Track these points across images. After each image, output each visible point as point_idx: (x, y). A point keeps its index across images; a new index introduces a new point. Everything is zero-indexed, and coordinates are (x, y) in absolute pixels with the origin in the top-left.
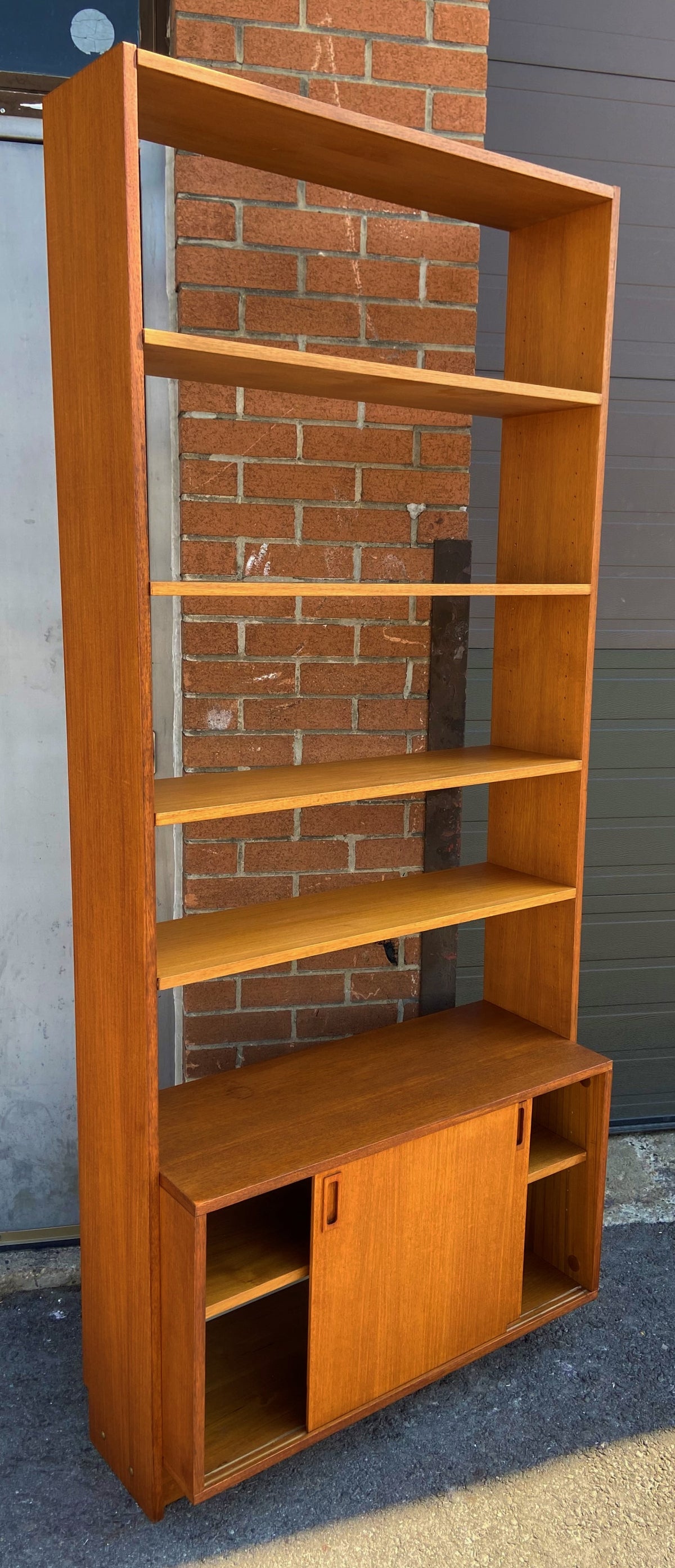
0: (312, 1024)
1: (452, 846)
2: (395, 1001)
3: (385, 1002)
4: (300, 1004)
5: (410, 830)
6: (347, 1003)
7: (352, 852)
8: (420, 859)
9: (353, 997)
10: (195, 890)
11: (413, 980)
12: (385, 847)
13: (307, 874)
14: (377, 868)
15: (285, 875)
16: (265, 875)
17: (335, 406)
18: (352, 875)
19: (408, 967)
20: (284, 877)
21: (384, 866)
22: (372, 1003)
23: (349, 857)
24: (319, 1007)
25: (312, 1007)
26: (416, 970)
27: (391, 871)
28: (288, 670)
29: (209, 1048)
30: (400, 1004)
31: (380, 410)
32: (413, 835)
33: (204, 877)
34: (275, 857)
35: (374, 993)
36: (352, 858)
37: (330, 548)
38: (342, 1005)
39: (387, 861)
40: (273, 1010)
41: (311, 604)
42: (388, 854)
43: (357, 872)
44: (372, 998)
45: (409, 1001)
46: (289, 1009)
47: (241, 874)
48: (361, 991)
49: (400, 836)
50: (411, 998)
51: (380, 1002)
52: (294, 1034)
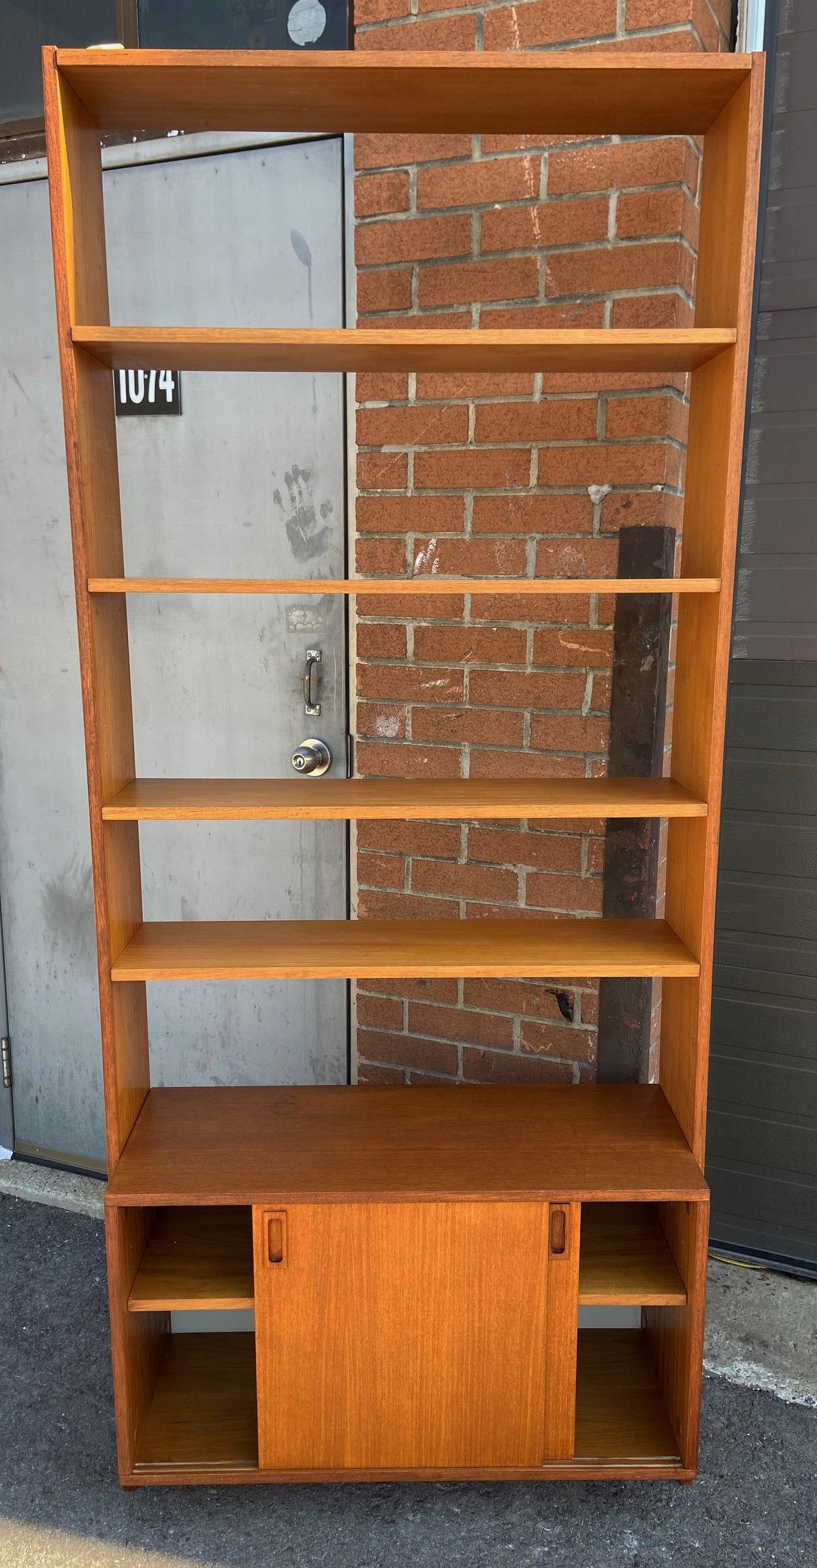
0: (479, 1063)
1: (636, 894)
2: (570, 1062)
3: (558, 1060)
4: (466, 1041)
5: (588, 867)
6: (516, 1052)
7: (522, 884)
8: (600, 904)
9: (523, 1046)
10: (365, 901)
11: (590, 1042)
12: (559, 885)
13: (474, 902)
14: (549, 906)
15: (451, 900)
16: (432, 896)
17: (510, 380)
18: (521, 911)
19: (585, 1026)
20: (450, 901)
21: (557, 906)
22: (544, 1058)
23: (519, 890)
24: (486, 1049)
25: (480, 1047)
26: (594, 1032)
27: (566, 912)
28: (456, 677)
29: (378, 1065)
30: (576, 1067)
31: (559, 379)
32: (592, 874)
33: (373, 888)
34: (441, 877)
35: (546, 1047)
36: (522, 892)
37: (501, 542)
38: (510, 1053)
39: (561, 900)
40: (439, 1041)
41: (482, 604)
42: (562, 892)
43: (528, 907)
44: (543, 1053)
45: (586, 1066)
46: (456, 1043)
47: (408, 891)
48: (530, 1042)
49: (577, 874)
50: (587, 1062)
51: (552, 1059)
52: (460, 1071)
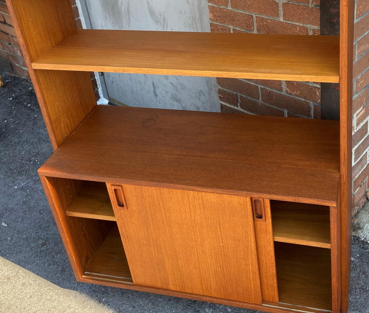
0: (268, 96)
1: (336, 19)
2: (309, 101)
3: (303, 100)
4: (262, 85)
5: (313, 2)
6: (284, 93)
7: (281, 9)
8: (319, 22)
9: (287, 91)
10: (212, 11)
11: (317, 93)
12: (298, 10)
13: (259, 16)
14: (295, 21)
15: (249, 14)
16: (240, 11)
18: (281, 22)
19: (315, 85)
20: (248, 15)
21: (298, 22)
22: (297, 98)
23: (280, 12)
24: (270, 89)
25: (268, 89)
26: (319, 88)
27: (302, 25)
29: (226, 90)
30: (311, 104)
32: (314, 5)
33: (214, 5)
34: (243, 2)
35: (297, 93)
36: (281, 13)
38: (282, 93)
39: (300, 19)
40: (250, 83)
42: (300, 15)
43: (284, 21)
44: (296, 95)
45: (316, 104)
46: (257, 85)
47: (230, 8)
48: (289, 89)
49: (307, 5)
50: (317, 103)
51: (301, 99)
52: (260, 98)
